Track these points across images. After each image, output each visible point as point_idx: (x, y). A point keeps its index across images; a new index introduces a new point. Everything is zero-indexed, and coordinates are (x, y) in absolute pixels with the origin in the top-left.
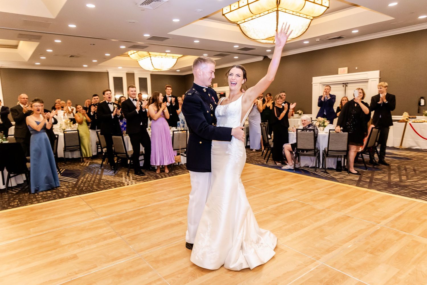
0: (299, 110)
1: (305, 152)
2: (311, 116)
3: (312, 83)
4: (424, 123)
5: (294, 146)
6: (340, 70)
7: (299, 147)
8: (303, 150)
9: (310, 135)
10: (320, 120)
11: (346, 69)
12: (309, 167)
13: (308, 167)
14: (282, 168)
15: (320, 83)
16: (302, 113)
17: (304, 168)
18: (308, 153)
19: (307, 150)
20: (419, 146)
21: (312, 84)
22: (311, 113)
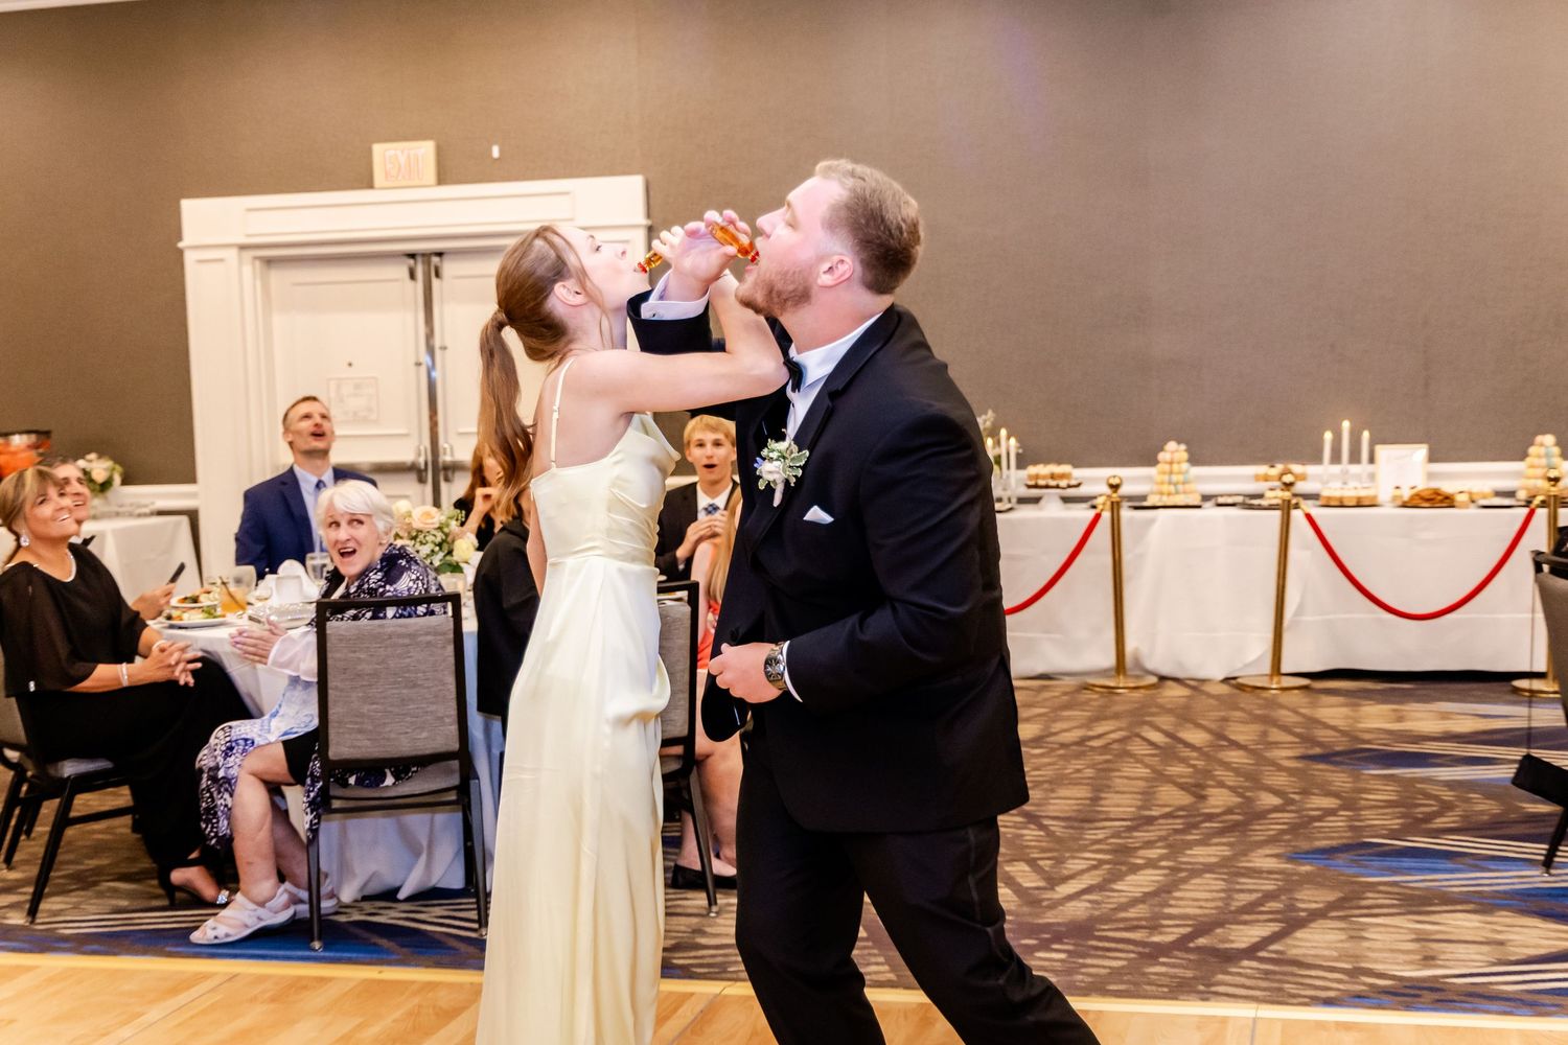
0: (92, 456)
1: (389, 780)
2: (194, 495)
3: (181, 245)
6: (386, 155)
10: (417, 525)
11: (426, 150)
12: (402, 895)
13: (390, 895)
15: (243, 247)
16: (117, 479)
17: (367, 906)
19: (404, 767)
21: (180, 252)
22: (191, 478)
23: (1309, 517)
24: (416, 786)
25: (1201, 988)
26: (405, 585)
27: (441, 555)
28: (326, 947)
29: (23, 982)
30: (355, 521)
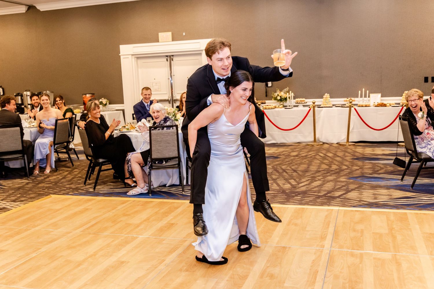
0: (103, 99)
1: (164, 163)
2: (123, 106)
3: (120, 55)
4: (276, 109)
5: (146, 155)
6: (161, 35)
7: (155, 155)
8: (161, 160)
9: (172, 135)
10: (169, 111)
11: (170, 34)
12: (167, 186)
13: (165, 186)
14: (128, 194)
15: (132, 55)
16: (108, 103)
17: (160, 188)
18: (168, 164)
19: (167, 160)
20: (274, 139)
21: (120, 56)
22: (123, 103)
23: (355, 109)
24: (170, 163)
25: (328, 204)
26: (168, 124)
27: (174, 117)
28: (152, 196)
29: (93, 202)
30: (158, 112)
